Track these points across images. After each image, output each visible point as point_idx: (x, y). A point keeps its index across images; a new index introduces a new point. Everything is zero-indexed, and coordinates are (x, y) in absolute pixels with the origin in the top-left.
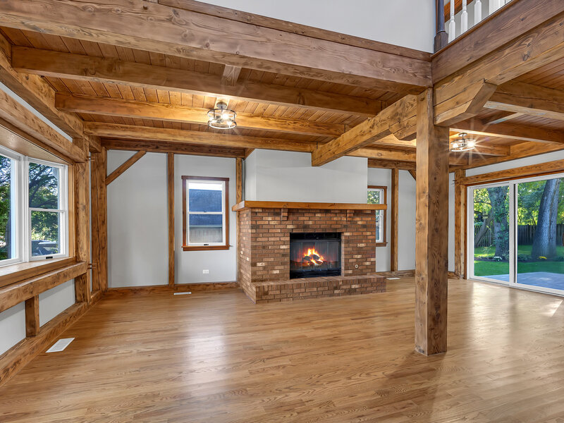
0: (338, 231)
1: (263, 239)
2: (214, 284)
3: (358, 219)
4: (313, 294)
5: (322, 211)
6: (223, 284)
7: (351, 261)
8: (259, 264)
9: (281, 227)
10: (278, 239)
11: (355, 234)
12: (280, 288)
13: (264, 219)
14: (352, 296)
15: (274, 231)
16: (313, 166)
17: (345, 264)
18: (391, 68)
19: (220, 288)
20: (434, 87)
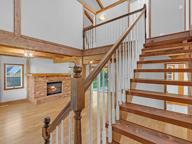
0: (61, 81)
1: (38, 85)
2: (18, 101)
3: (66, 77)
4: (54, 99)
5: (56, 76)
6: (22, 100)
7: (64, 89)
8: (37, 93)
9: (44, 81)
10: (43, 85)
11: (66, 81)
12: (44, 99)
13: (39, 79)
14: (65, 98)
15: (42, 82)
16: (54, 63)
17: (63, 90)
18: (75, 53)
19: (20, 102)
20: (83, 57)
